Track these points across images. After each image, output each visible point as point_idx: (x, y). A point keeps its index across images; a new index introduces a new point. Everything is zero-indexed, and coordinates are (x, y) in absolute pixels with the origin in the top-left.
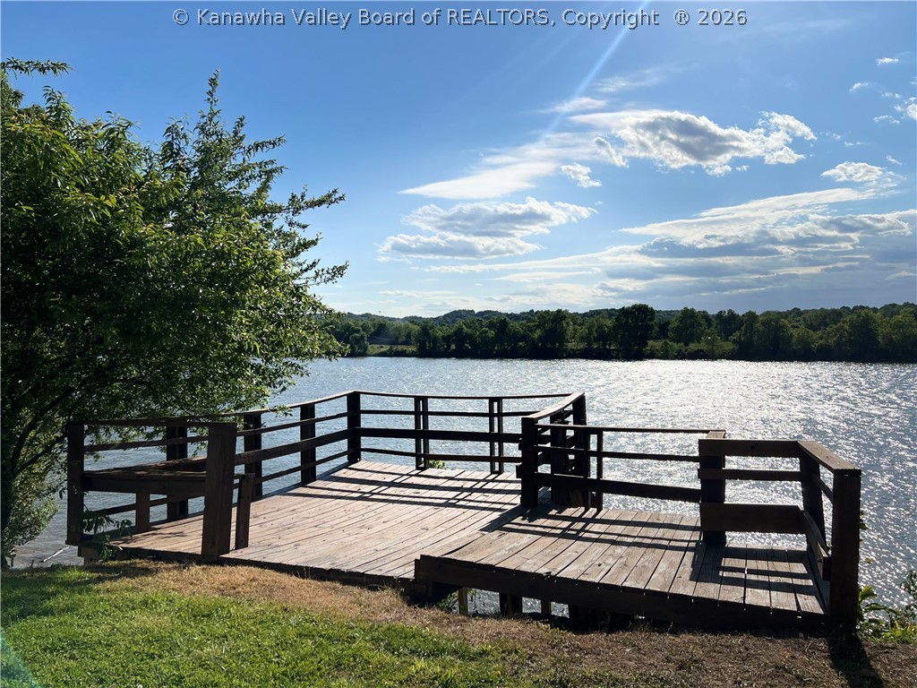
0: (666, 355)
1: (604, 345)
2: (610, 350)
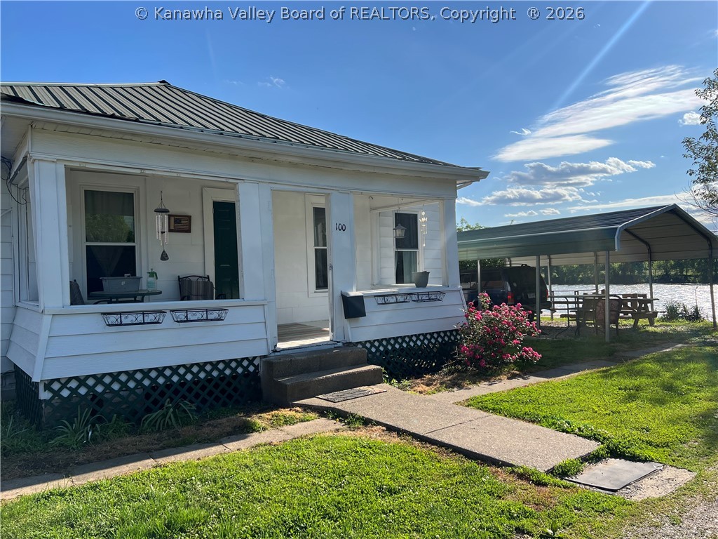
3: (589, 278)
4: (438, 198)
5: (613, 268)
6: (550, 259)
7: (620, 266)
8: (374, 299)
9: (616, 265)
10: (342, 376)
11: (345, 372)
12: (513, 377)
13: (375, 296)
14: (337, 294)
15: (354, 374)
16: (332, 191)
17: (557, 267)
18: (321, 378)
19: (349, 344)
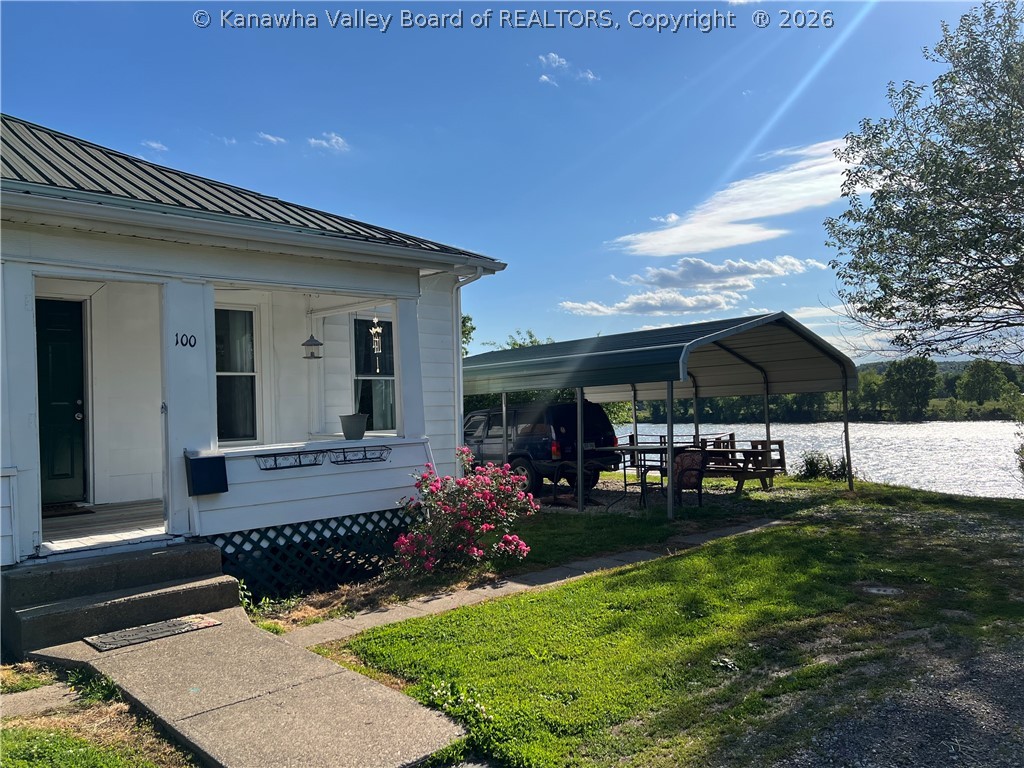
0: (952, 416)
1: (874, 406)
2: (880, 412)
3: (753, 414)
4: (386, 297)
5: (785, 400)
6: (635, 391)
7: (795, 398)
8: (253, 461)
9: (790, 397)
10: (148, 599)
11: (156, 592)
12: (481, 583)
13: (256, 456)
14: (177, 455)
15: (177, 593)
16: (169, 279)
17: (711, 400)
18: (102, 604)
19: (197, 539)
